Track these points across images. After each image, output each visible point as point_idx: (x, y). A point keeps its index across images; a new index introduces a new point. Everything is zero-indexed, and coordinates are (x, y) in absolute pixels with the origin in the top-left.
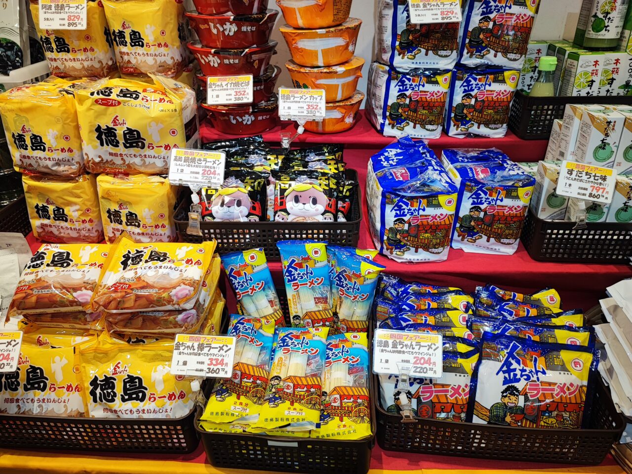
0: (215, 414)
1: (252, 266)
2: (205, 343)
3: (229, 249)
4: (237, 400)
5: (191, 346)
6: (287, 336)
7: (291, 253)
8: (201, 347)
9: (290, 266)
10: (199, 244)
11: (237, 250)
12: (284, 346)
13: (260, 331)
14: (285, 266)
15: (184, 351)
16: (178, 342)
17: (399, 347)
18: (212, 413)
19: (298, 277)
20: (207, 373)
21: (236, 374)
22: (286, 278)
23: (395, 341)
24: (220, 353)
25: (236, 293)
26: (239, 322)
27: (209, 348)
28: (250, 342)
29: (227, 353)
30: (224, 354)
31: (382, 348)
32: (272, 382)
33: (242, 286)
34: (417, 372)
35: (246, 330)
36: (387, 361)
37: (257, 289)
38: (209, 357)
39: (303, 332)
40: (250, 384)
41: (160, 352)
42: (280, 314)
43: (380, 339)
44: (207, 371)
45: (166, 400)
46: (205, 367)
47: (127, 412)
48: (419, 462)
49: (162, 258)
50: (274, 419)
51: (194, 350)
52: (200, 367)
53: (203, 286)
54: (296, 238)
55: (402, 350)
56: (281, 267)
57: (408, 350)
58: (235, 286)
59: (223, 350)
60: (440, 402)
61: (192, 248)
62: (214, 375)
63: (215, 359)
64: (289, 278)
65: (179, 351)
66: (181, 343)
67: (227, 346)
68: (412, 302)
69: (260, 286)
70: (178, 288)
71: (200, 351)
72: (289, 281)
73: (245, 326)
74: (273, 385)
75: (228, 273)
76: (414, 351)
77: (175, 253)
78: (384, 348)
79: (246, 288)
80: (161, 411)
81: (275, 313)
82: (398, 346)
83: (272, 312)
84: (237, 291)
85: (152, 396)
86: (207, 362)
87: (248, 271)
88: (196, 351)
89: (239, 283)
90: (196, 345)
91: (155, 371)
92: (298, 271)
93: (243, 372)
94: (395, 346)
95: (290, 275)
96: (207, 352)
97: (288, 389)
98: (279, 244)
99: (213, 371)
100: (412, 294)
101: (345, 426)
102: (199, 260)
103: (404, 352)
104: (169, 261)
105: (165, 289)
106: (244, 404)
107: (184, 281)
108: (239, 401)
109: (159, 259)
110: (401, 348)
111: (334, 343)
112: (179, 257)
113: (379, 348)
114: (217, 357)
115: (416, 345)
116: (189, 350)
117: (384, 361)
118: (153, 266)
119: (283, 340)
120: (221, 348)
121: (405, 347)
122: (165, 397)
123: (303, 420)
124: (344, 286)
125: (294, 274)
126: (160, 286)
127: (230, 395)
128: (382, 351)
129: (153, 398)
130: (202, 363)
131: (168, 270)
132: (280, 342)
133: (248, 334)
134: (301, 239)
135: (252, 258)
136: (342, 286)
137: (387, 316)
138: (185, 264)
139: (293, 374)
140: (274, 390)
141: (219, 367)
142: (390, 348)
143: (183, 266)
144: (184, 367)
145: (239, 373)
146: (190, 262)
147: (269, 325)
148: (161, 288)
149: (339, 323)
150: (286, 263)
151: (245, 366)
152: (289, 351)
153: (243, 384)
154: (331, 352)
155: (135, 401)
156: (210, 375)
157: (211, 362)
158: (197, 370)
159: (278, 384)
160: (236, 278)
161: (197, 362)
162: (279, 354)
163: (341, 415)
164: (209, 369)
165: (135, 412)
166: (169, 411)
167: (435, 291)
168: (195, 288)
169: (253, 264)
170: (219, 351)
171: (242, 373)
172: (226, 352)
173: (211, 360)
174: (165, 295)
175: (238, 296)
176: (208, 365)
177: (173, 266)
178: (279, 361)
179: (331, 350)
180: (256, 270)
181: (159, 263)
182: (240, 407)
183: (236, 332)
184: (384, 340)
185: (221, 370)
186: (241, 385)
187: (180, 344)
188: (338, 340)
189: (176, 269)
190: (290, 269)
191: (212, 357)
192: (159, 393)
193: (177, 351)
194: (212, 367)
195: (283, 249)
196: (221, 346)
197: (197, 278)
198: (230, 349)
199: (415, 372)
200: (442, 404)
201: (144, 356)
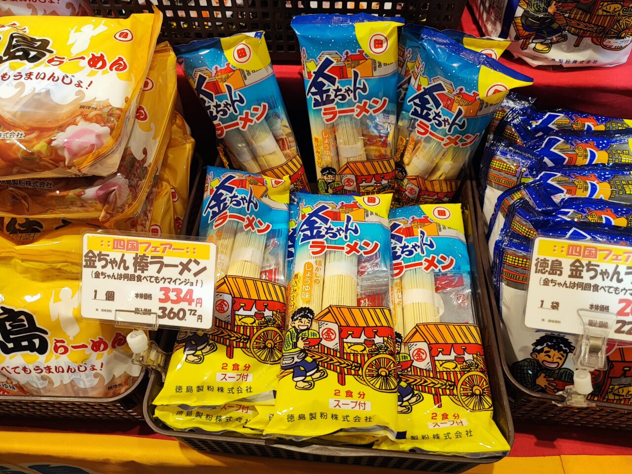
0: (184, 389)
1: (242, 71)
2: (149, 254)
3: (192, 34)
4: (227, 360)
5: (118, 260)
6: (315, 214)
7: (323, 44)
8: (141, 263)
9: (320, 73)
10: (121, 20)
11: (210, 35)
12: (312, 237)
13: (265, 200)
14: (309, 73)
15: (104, 270)
16: (91, 251)
17: (586, 276)
18: (179, 389)
19: (336, 96)
20: (160, 317)
21: (223, 301)
22: (311, 98)
23: (578, 261)
24: (183, 278)
25: (214, 126)
26: (222, 186)
27: (158, 266)
28: (247, 226)
29: (199, 277)
30: (193, 279)
31: (547, 276)
32: (297, 323)
33: (225, 113)
34: (623, 332)
35: (238, 204)
36: (555, 306)
37: (254, 119)
38: (161, 284)
39: (347, 206)
40: (252, 320)
41: (59, 265)
42: (297, 164)
43: (542, 257)
44: (160, 313)
45: (88, 351)
46: (154, 305)
47: (17, 370)
48: (554, 440)
49: (33, 54)
50: (307, 416)
51: (126, 268)
52: (144, 304)
53: (137, 117)
54: (332, 10)
55: (593, 282)
56: (301, 74)
57: (607, 282)
58: (211, 113)
59: (189, 270)
60: (623, 361)
61: (105, 28)
62: (175, 322)
63: (174, 290)
64: (318, 97)
65: (95, 270)
66: (96, 253)
67: (197, 263)
68: (562, 150)
69: (259, 113)
70: (71, 130)
71: (139, 273)
72: (317, 104)
73: (235, 196)
74: (299, 332)
75: (195, 86)
76: (621, 286)
77: (67, 40)
78: (550, 277)
79: (233, 118)
80: (82, 369)
81: (290, 163)
82: (584, 274)
83: (284, 160)
84: (215, 122)
85: (59, 344)
86: (158, 294)
87: (234, 82)
88: (131, 271)
89: (217, 106)
90: (130, 258)
91: (57, 299)
92: (337, 84)
93: (237, 295)
94: (576, 272)
95: (320, 92)
96: (156, 275)
97: (329, 339)
98: (296, 22)
99: (173, 315)
100: (557, 134)
101: (445, 416)
102: (120, 59)
103: (596, 288)
104: (50, 61)
105: (41, 130)
106: (241, 367)
107: (86, 111)
108: (231, 362)
109: (25, 56)
110: (592, 278)
111: (402, 226)
112: (75, 51)
113: (540, 275)
114: (177, 286)
115: (627, 273)
116: (116, 268)
117: (548, 304)
118: (11, 73)
119: (310, 224)
120: (185, 267)
121: (599, 277)
122: (84, 346)
123: (369, 419)
124: (431, 117)
125: (328, 91)
126: (30, 124)
127: (214, 349)
128: (546, 282)
129: (61, 347)
130: (148, 297)
131: (46, 84)
132: (305, 227)
133: (241, 211)
134: (344, 11)
135: (242, 53)
136: (426, 117)
137: (515, 179)
138: (89, 69)
139: (335, 303)
140: (301, 345)
141: (184, 305)
142: (565, 278)
143: (84, 72)
144: (109, 305)
145: (228, 298)
146: (100, 64)
147: (280, 187)
148: (31, 130)
149: (406, 181)
150: (311, 67)
151: (240, 281)
152: (323, 248)
153: (238, 322)
154: (399, 245)
155: (28, 352)
156: (166, 322)
157: (166, 295)
158: (137, 311)
159: (308, 329)
160: (210, 97)
161: (137, 295)
162: (304, 255)
163: (437, 389)
164: (163, 309)
165: (33, 372)
166: (98, 367)
167: (602, 127)
168: (112, 129)
169: (244, 67)
170: (181, 273)
171: (234, 298)
172: (196, 274)
173: (166, 290)
174: (40, 146)
175: (219, 132)
176: (161, 300)
177: (59, 72)
178: (305, 272)
179: (400, 240)
180: (250, 80)
181: (26, 66)
182: (234, 374)
183: (218, 205)
184: (551, 259)
185: (188, 313)
186: (234, 325)
187: (94, 256)
188: (410, 220)
189: (67, 81)
190: (321, 79)
191: (167, 285)
192: (71, 338)
193: (90, 270)
194: (168, 305)
195: (306, 34)
196: (185, 261)
197: (117, 102)
198: (204, 269)
199: (618, 331)
200: (625, 364)
201: (26, 271)
